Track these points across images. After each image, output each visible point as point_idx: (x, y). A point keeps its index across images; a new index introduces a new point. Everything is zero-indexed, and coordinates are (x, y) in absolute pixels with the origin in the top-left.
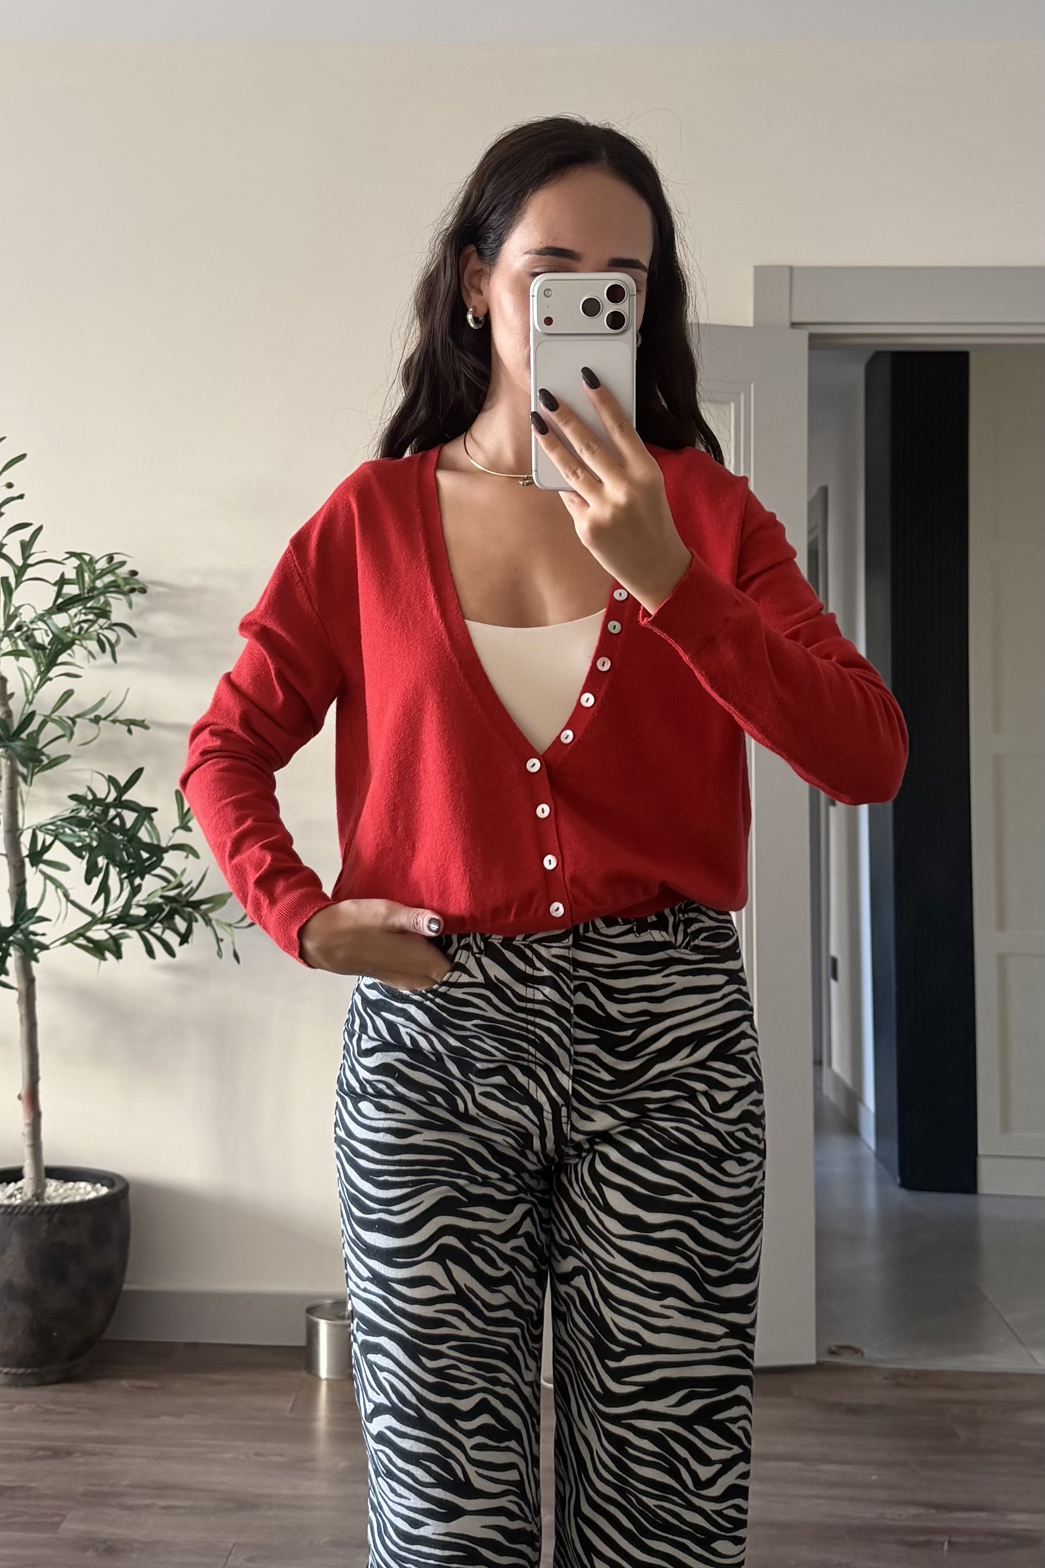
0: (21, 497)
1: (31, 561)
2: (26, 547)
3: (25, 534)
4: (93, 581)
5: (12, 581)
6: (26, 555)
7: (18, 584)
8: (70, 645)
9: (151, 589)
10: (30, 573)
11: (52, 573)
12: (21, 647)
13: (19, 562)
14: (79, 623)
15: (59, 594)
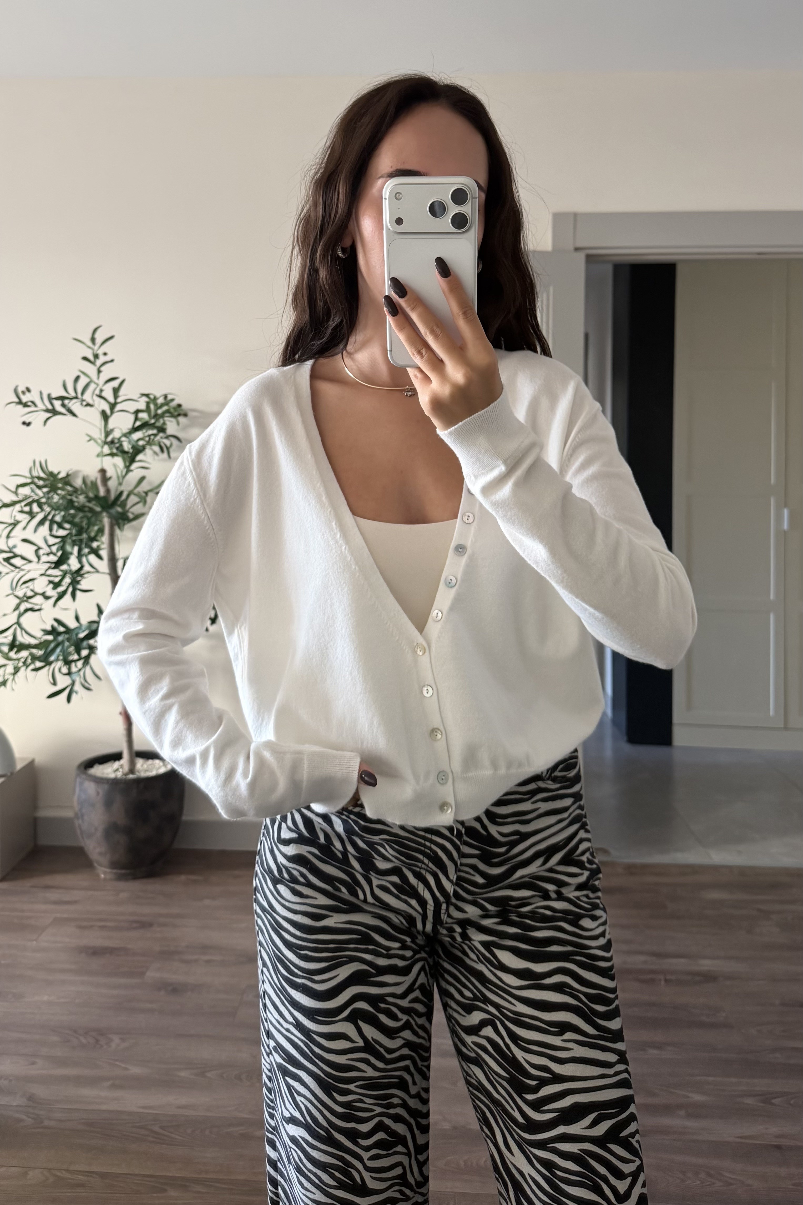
0: (112, 361)
1: (119, 400)
2: (116, 391)
3: (115, 384)
4: (156, 410)
5: (108, 412)
6: (116, 396)
7: (112, 412)
8: (143, 448)
9: (191, 414)
10: (118, 407)
11: (132, 407)
12: (115, 451)
13: (112, 400)
14: (149, 436)
15: (136, 419)
